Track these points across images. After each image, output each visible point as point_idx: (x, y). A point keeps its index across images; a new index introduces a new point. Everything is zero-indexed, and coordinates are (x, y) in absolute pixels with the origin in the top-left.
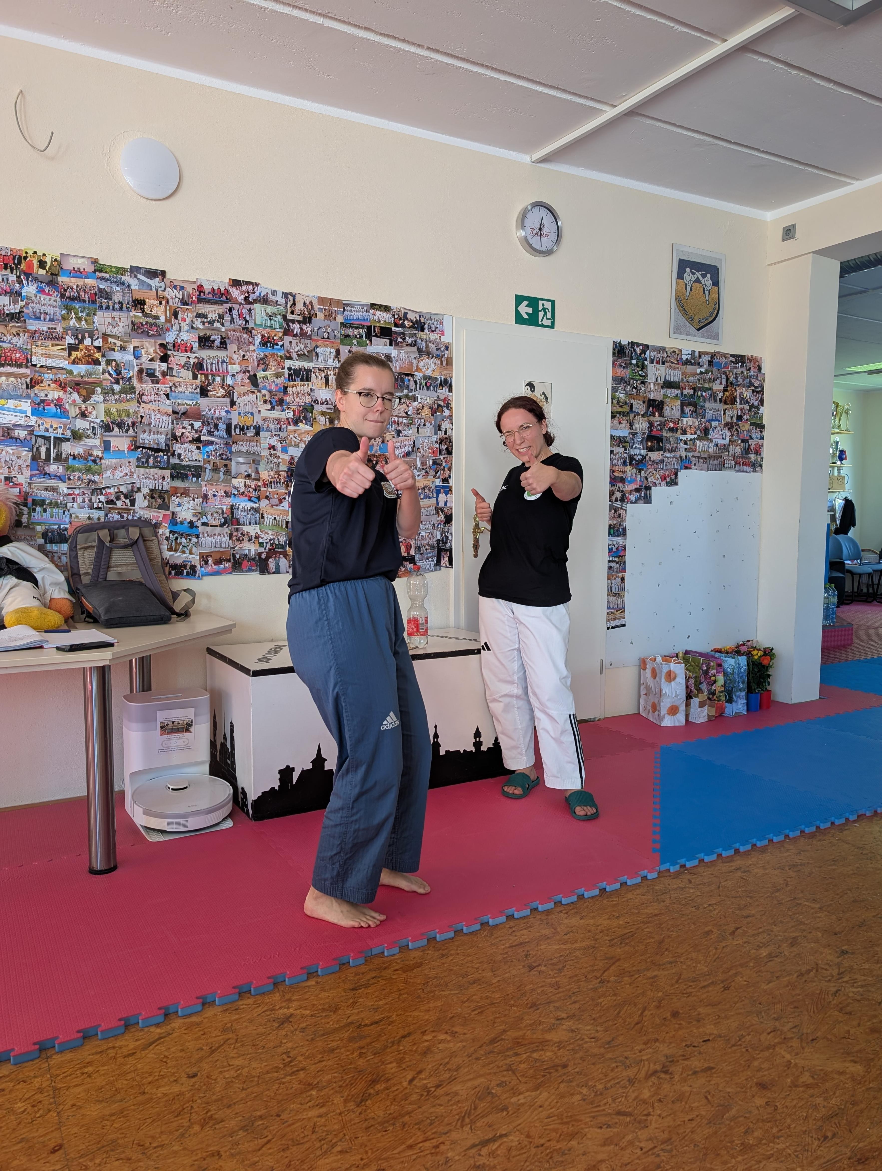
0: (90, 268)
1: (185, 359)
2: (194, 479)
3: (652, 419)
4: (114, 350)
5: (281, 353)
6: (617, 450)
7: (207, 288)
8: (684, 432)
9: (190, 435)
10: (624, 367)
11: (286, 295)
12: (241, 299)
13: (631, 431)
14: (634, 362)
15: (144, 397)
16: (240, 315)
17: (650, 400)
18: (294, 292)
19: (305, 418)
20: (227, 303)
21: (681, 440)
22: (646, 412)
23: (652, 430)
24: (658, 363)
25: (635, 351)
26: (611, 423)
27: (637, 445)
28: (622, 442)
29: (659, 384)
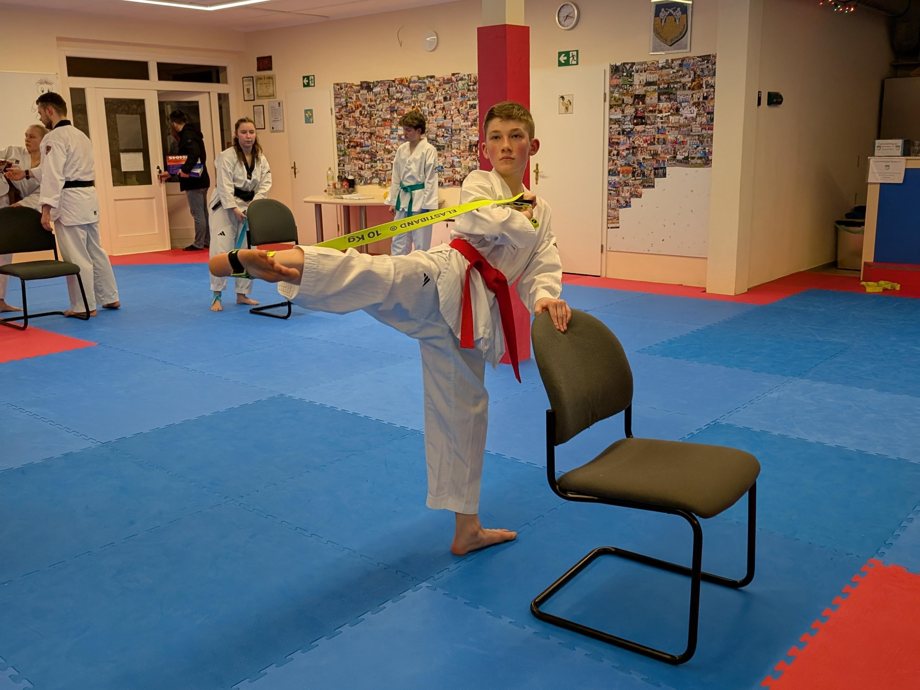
0: (417, 79)
1: (440, 106)
2: (443, 150)
3: (637, 106)
4: (422, 106)
5: (467, 99)
6: (614, 126)
7: (446, 78)
8: (661, 112)
9: (441, 134)
10: (618, 79)
11: (468, 75)
12: (455, 80)
13: (623, 115)
14: (625, 74)
15: (430, 122)
16: (455, 86)
17: (635, 95)
18: (471, 73)
19: (475, 124)
20: (451, 83)
21: (658, 117)
22: (633, 103)
23: (637, 113)
24: (641, 72)
25: (625, 67)
26: (610, 112)
27: (627, 123)
28: (617, 121)
29: (642, 85)
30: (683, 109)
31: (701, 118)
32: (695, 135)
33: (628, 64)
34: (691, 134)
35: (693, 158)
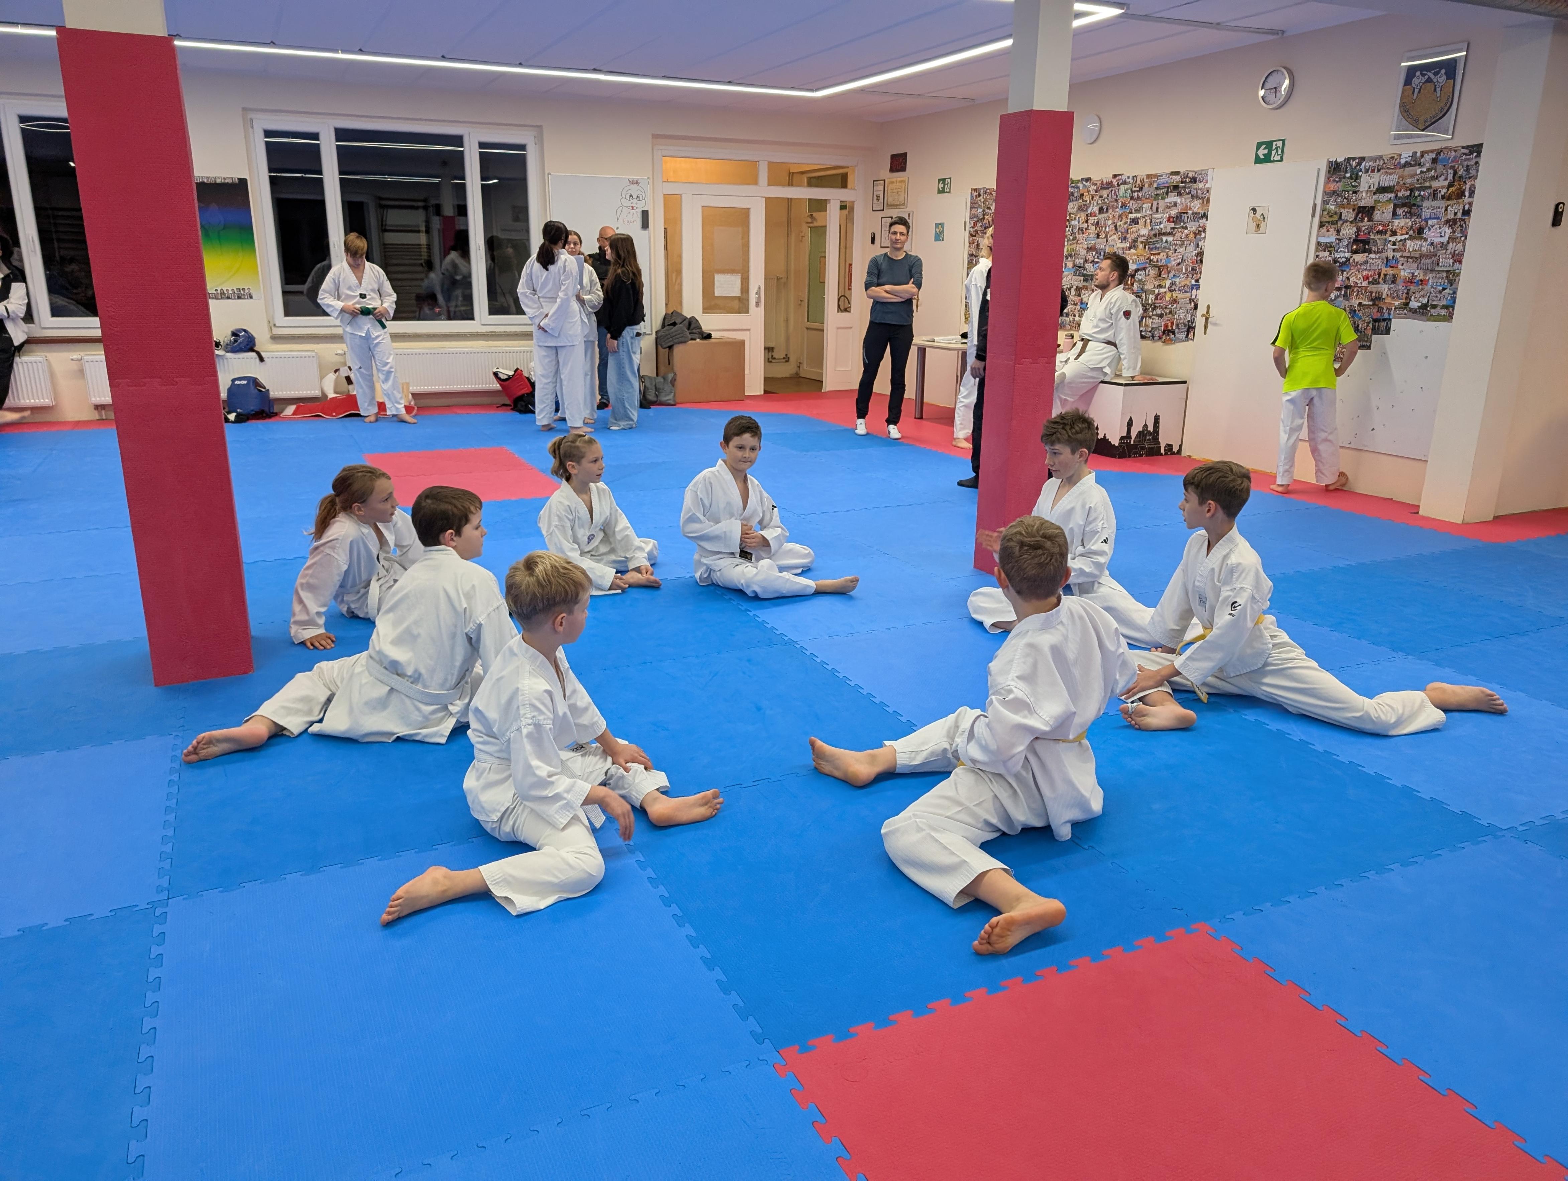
1: (1093, 221)
3: (1360, 224)
5: (1128, 211)
7: (1105, 181)
8: (1394, 233)
10: (1337, 182)
11: (1133, 178)
12: (1116, 184)
13: (1337, 237)
14: (1349, 175)
16: (1115, 193)
17: (1360, 207)
18: (1136, 175)
20: (1110, 187)
21: (1390, 241)
22: (1355, 219)
23: (1359, 235)
24: (1373, 171)
25: (1350, 165)
26: (1318, 232)
27: (1342, 249)
28: (1328, 247)
29: (1371, 191)
30: (1430, 229)
31: (1455, 244)
32: (1443, 271)
33: (1354, 159)
34: (1437, 268)
35: (1434, 307)
